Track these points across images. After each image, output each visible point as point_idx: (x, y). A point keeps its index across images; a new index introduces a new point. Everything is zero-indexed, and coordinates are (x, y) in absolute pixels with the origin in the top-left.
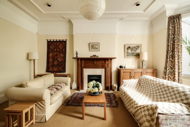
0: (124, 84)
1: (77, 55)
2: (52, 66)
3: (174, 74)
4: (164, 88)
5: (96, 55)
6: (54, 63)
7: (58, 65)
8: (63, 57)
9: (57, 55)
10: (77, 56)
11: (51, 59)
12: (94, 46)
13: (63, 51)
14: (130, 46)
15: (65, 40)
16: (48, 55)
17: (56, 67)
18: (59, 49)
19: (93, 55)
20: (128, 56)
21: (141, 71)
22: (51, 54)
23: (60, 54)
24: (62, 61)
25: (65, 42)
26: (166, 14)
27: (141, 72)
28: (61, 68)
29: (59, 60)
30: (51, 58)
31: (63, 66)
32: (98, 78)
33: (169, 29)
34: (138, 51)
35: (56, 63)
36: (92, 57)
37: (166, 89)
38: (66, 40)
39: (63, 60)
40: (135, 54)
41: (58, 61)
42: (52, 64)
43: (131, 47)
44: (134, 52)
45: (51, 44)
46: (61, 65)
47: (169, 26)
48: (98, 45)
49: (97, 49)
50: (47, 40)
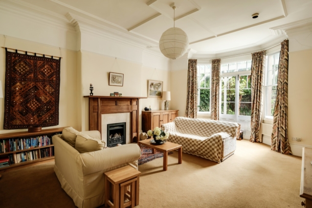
0: (165, 128)
1: (91, 90)
2: (21, 113)
3: (193, 114)
4: (206, 125)
5: (118, 93)
6: (27, 107)
7: (39, 109)
8: (52, 93)
9: (36, 88)
10: (91, 93)
11: (18, 98)
12: (117, 78)
13: (52, 80)
14: (153, 82)
15: (58, 59)
16: (10, 87)
17: (33, 115)
18: (43, 74)
19: (115, 93)
20: (151, 95)
21: (167, 113)
22: (18, 84)
23: (45, 86)
24: (50, 101)
25: (58, 62)
26: (187, 56)
27: (168, 115)
28: (46, 117)
29: (42, 98)
30: (17, 94)
31: (52, 112)
32: (121, 128)
33: (189, 71)
34: (160, 90)
35: (33, 106)
36: (113, 95)
37: (208, 125)
38: (60, 58)
39: (53, 99)
40: (157, 93)
41: (39, 100)
42: (21, 108)
43: (154, 84)
44: (156, 90)
45: (20, 62)
46: (48, 110)
47: (189, 68)
48: (121, 77)
49: (119, 83)
50: (6, 49)
